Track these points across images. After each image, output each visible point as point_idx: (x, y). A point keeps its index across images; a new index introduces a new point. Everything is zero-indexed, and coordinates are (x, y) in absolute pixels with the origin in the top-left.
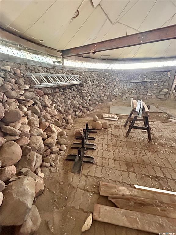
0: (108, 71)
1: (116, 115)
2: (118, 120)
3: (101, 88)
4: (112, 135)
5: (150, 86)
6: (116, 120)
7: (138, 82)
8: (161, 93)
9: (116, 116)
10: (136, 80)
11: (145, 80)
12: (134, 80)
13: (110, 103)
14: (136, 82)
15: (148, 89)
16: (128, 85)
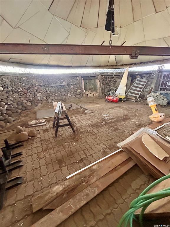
0: (24, 76)
1: (44, 119)
2: (46, 123)
3: (21, 94)
4: (42, 140)
5: (68, 88)
6: (45, 124)
7: (58, 86)
8: (77, 93)
9: (44, 121)
10: (56, 84)
11: (64, 83)
12: (54, 84)
13: (36, 109)
14: (56, 86)
15: (67, 91)
16: (50, 89)
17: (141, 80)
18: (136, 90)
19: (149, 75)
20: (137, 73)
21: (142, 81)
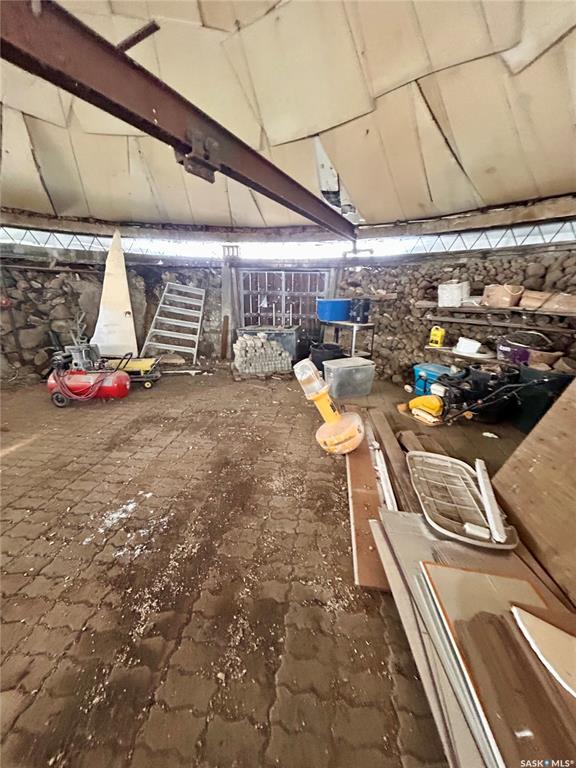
17: (183, 288)
18: (178, 329)
19: (203, 273)
20: (160, 263)
21: (186, 294)
